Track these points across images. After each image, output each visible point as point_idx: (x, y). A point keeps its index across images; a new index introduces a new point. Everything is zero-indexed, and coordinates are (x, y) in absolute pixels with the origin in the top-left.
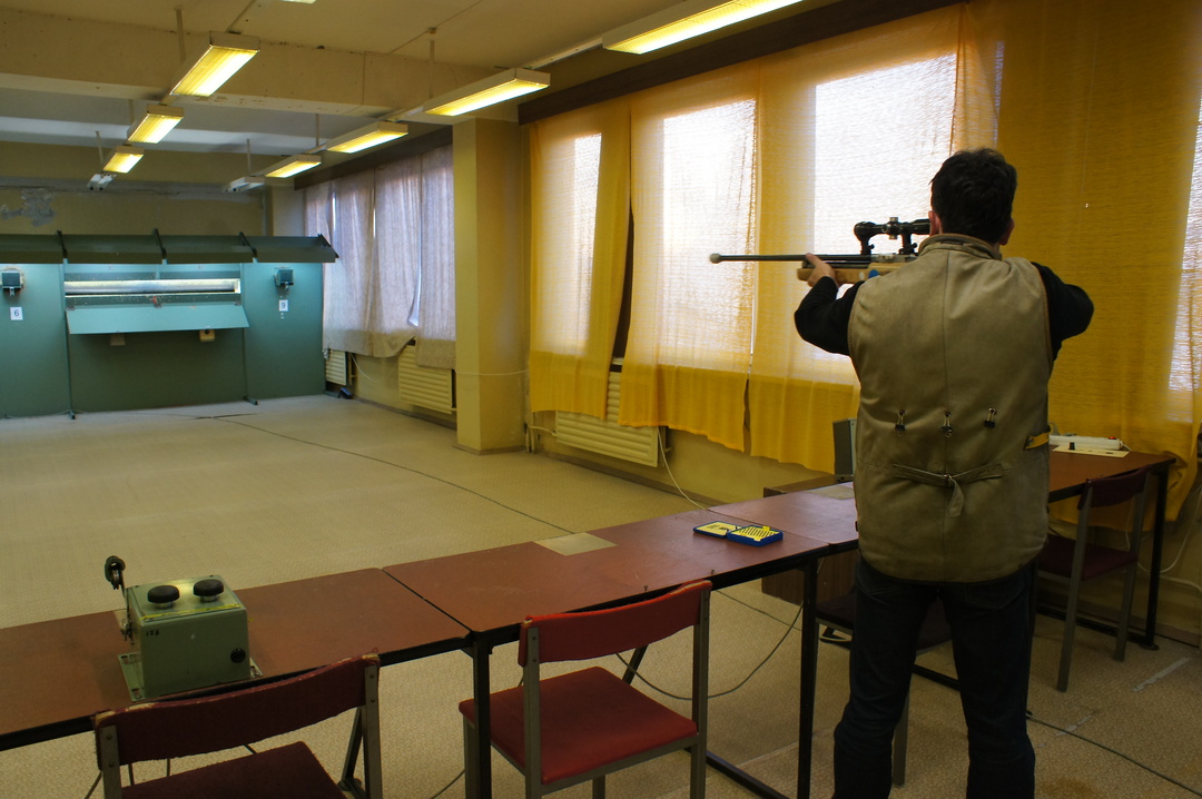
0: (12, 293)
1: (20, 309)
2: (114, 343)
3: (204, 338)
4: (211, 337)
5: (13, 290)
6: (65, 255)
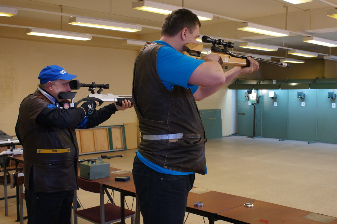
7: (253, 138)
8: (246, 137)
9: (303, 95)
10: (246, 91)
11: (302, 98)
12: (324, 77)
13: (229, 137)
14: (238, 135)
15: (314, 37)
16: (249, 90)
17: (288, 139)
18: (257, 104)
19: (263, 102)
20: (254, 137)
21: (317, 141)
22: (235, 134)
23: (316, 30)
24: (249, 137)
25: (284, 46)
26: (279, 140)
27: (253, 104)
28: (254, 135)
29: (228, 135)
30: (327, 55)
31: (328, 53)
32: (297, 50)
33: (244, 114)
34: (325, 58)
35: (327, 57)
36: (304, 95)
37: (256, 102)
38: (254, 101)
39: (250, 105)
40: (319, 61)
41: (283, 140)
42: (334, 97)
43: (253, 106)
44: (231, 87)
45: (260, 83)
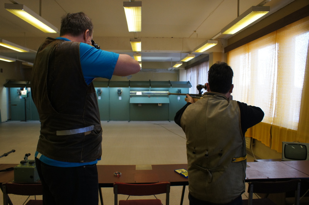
0: (119, 94)
1: (121, 97)
2: (139, 105)
3: (159, 105)
4: (161, 105)
5: (119, 93)
6: (129, 86)
10: (19, 88)
13: (6, 122)
14: (12, 120)
16: (21, 88)
18: (27, 98)
22: (10, 120)
27: (24, 98)
33: (16, 105)
37: (26, 96)
38: (24, 95)
39: (21, 99)
43: (24, 99)
44: (5, 86)
45: (29, 83)
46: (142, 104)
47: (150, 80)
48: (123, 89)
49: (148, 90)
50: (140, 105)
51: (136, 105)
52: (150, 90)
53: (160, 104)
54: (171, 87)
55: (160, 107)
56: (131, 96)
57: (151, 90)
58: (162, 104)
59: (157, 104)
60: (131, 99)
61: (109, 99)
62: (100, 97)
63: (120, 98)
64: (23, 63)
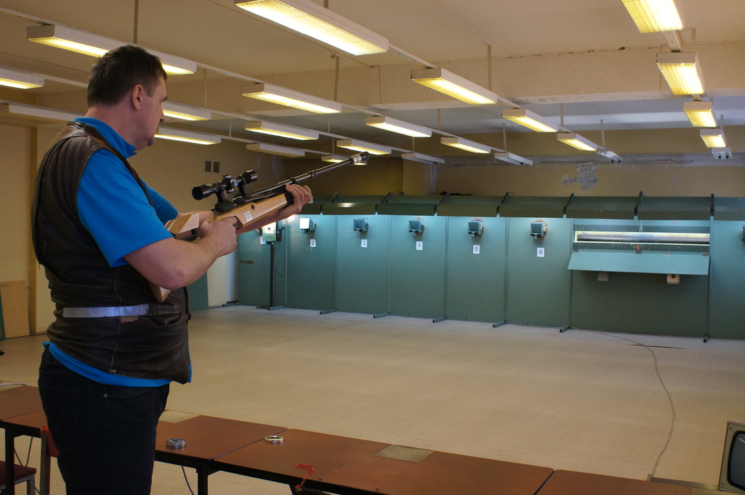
1: (543, 249)
2: (600, 279)
3: (670, 280)
4: (676, 281)
5: (538, 236)
6: (565, 211)
7: (269, 309)
8: (255, 307)
9: (363, 226)
11: (362, 230)
12: (402, 193)
13: (223, 308)
14: (240, 304)
15: (387, 118)
17: (336, 310)
18: (277, 243)
19: (289, 238)
20: (271, 308)
21: (389, 314)
22: (234, 303)
23: (390, 105)
24: (262, 307)
25: (331, 132)
26: (319, 312)
27: (269, 243)
28: (271, 304)
29: (221, 304)
30: (409, 151)
31: (411, 149)
32: (354, 141)
33: (251, 262)
34: (403, 156)
35: (408, 156)
36: (367, 226)
37: (274, 239)
38: (270, 236)
39: (263, 245)
40: (393, 161)
41: (327, 313)
42: (420, 231)
43: (270, 245)
46: (611, 274)
47: (641, 193)
48: (549, 224)
49: (636, 229)
50: (605, 279)
51: (591, 276)
52: (641, 228)
53: (673, 276)
54: (712, 218)
55: (672, 285)
56: (576, 247)
57: (646, 229)
58: (682, 277)
59: (664, 276)
60: (574, 255)
61: (507, 255)
62: (478, 247)
63: (541, 252)
64: (249, 147)
